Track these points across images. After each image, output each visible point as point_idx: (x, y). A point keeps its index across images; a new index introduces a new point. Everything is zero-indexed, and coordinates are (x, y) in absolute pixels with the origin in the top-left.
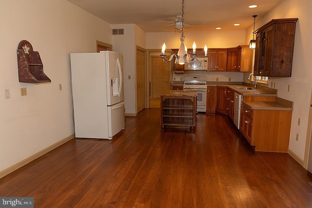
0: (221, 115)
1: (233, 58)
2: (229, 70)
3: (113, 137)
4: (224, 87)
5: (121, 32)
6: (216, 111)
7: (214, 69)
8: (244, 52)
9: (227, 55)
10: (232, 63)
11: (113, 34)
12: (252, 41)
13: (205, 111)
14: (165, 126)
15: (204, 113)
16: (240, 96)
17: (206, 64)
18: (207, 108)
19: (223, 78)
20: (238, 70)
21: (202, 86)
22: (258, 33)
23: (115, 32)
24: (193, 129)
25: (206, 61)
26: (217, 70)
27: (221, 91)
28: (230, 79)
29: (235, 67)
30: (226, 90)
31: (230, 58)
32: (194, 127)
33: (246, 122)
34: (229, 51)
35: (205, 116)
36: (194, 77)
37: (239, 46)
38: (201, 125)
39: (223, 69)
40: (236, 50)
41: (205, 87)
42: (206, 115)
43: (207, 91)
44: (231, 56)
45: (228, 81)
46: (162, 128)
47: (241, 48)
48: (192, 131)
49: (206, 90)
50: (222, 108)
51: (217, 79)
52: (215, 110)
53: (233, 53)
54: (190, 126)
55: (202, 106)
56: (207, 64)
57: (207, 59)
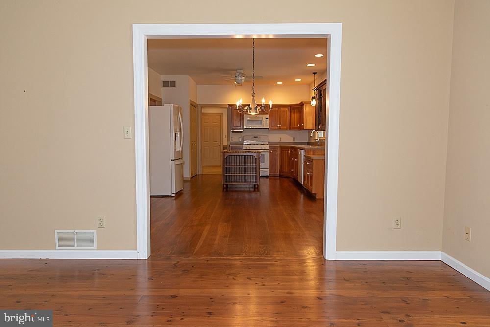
0: (285, 178)
1: (296, 116)
2: (293, 128)
3: (176, 194)
4: (288, 147)
5: (173, 84)
6: (280, 175)
7: (277, 128)
8: (306, 109)
9: (290, 112)
10: (296, 121)
11: (163, 86)
12: (313, 98)
13: (268, 175)
14: (227, 185)
15: (267, 177)
16: (303, 151)
18: (270, 171)
19: (286, 138)
20: (301, 128)
21: (263, 147)
22: (316, 90)
23: (165, 84)
24: (257, 188)
25: (268, 118)
26: (280, 129)
27: (284, 151)
28: (294, 139)
29: (299, 125)
30: (289, 150)
31: (292, 115)
32: (258, 185)
33: (308, 173)
34: (292, 108)
35: (268, 180)
36: (254, 137)
37: (302, 103)
38: (265, 187)
39: (285, 128)
41: (268, 147)
42: (270, 179)
43: (270, 152)
44: (294, 113)
45: (292, 141)
46: (224, 188)
47: (304, 104)
48: (256, 190)
49: (268, 151)
50: (287, 170)
52: (278, 173)
53: (296, 110)
54: (255, 184)
55: (265, 168)
56: (268, 122)
57: (268, 116)
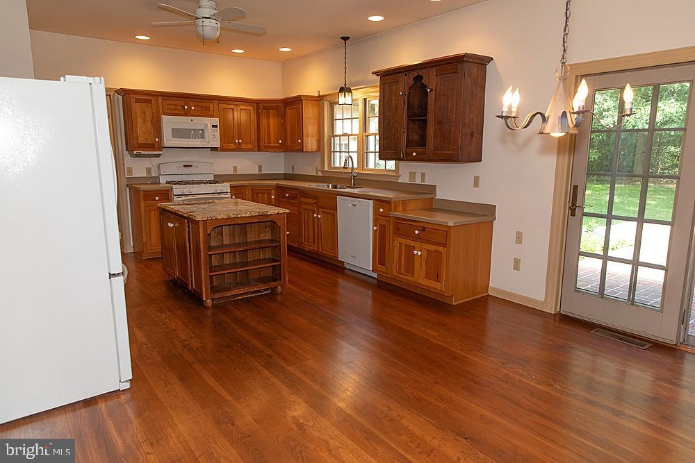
1: (272, 122)
2: (265, 147)
4: (268, 186)
7: (233, 146)
8: (306, 111)
9: (258, 115)
10: (272, 133)
16: (371, 203)
17: (215, 134)
20: (287, 148)
21: (219, 187)
25: (216, 126)
26: (238, 149)
27: (260, 195)
28: (260, 168)
29: (280, 141)
30: (273, 192)
31: (264, 122)
32: (282, 286)
34: (260, 107)
36: (185, 166)
40: (278, 105)
41: (226, 187)
43: (231, 197)
44: (268, 117)
45: (257, 172)
47: (302, 101)
49: (229, 196)
51: (235, 168)
53: (271, 111)
56: (218, 133)
57: (217, 121)
